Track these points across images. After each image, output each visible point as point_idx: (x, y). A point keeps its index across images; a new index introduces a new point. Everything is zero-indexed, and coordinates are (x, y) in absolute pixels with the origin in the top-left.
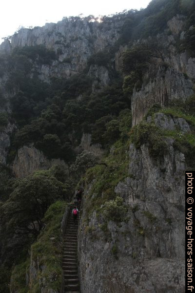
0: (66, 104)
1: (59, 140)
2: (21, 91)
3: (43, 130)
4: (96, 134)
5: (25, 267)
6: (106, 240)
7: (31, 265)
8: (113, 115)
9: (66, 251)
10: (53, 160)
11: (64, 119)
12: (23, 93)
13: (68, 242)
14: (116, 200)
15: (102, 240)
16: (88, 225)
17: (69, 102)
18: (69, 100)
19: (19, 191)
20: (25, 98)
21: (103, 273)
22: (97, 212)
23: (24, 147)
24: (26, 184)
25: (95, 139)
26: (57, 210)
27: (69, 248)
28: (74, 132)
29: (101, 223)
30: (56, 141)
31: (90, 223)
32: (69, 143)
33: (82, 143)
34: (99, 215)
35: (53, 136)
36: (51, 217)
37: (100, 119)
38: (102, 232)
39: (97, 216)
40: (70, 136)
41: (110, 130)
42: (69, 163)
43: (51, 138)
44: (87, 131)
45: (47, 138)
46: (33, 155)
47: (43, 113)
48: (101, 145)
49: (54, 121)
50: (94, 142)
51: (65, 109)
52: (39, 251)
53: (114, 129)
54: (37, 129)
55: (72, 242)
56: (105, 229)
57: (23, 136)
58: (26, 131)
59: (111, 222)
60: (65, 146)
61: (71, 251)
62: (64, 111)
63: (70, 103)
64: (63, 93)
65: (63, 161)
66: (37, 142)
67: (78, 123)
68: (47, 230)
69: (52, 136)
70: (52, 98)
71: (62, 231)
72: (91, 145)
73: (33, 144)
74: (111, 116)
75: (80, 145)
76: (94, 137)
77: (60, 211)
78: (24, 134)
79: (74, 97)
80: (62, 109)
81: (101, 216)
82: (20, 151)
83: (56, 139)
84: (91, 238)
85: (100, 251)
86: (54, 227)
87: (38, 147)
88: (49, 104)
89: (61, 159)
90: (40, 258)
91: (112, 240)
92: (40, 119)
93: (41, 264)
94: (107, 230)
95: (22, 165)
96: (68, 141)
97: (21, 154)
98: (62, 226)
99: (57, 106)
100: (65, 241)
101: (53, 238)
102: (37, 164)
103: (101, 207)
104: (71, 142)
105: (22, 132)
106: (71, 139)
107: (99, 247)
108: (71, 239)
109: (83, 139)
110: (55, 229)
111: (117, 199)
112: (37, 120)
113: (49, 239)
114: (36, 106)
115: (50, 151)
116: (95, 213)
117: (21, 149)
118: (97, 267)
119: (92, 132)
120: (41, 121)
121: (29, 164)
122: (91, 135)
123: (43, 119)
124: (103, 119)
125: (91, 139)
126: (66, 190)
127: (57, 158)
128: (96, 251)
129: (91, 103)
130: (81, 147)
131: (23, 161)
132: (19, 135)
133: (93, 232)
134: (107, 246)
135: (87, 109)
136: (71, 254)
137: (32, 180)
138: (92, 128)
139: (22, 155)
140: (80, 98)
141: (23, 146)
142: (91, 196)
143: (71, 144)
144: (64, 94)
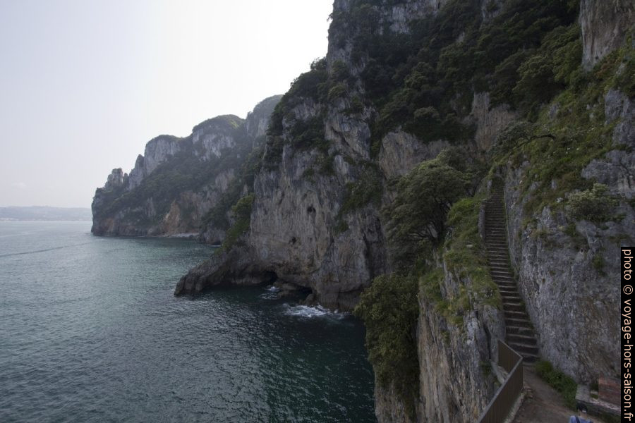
0: (440, 56)
1: (436, 114)
2: (372, 59)
3: (412, 104)
4: (498, 89)
5: (436, 278)
6: (577, 249)
7: (446, 277)
8: (527, 48)
9: (492, 261)
10: (431, 143)
11: (441, 81)
12: (375, 60)
13: (492, 250)
14: (594, 190)
15: (569, 248)
16: (536, 228)
17: (444, 51)
18: (444, 49)
19: (412, 191)
20: (378, 66)
21: (577, 292)
22: (552, 209)
23: (390, 133)
24: (421, 181)
25: (496, 98)
26: (467, 210)
27: (496, 258)
28: (458, 95)
29: (562, 224)
30: (433, 116)
31: (539, 225)
32: (454, 114)
33: (473, 110)
34: (556, 214)
35: (428, 110)
36: (458, 219)
37: (502, 64)
38: (566, 238)
39: (553, 215)
40: (453, 104)
41: (529, 77)
42: (456, 143)
43: (424, 113)
44: (481, 88)
45: (418, 115)
46: (402, 141)
47: (407, 81)
48: (509, 106)
49: (425, 87)
50: (494, 104)
51: (440, 64)
52: (456, 261)
53: (536, 72)
54: (402, 106)
55: (499, 250)
56: (571, 232)
57: (385, 120)
58: (389, 113)
59: (583, 222)
60: (446, 120)
61: (500, 261)
62: (438, 69)
63: (447, 51)
64: (432, 40)
65: (447, 142)
66: (405, 124)
67: (463, 81)
68: (457, 236)
69: (426, 109)
70: (416, 54)
71: (481, 236)
72: (490, 109)
73: (400, 127)
74: (524, 51)
75: (471, 114)
76: (494, 96)
77: (472, 211)
78: (386, 117)
79: (452, 39)
80: (435, 65)
81: (560, 215)
82: (385, 140)
83: (432, 114)
84: (546, 246)
85: (568, 264)
86: (469, 231)
87: (408, 130)
88: (414, 63)
89: (443, 140)
90: (458, 270)
91: (588, 248)
92: (405, 90)
93: (462, 276)
94: (578, 234)
95: (391, 157)
96: (451, 111)
97: (387, 143)
98: (480, 231)
99: (426, 64)
100: (488, 249)
101: (471, 246)
102: (409, 153)
103: (558, 201)
104: (454, 111)
105: (382, 114)
106: (454, 108)
107: (566, 258)
108: (496, 246)
109: (475, 103)
110: (471, 234)
111: (596, 187)
112: (401, 94)
113: (465, 247)
114: (395, 73)
115: (425, 131)
116: (547, 211)
117: (386, 137)
118: (563, 284)
119: (490, 88)
120: (406, 92)
121: (399, 155)
122: (488, 94)
123: (409, 89)
124: (508, 61)
125: (488, 100)
126: (469, 182)
127: (437, 140)
128: (559, 262)
129: (483, 40)
130: (472, 115)
131: (391, 153)
132: (380, 120)
133: (549, 237)
134: (580, 256)
135: (477, 53)
136: (501, 266)
137: (427, 175)
138: (489, 82)
139: (389, 144)
140: (461, 39)
141: (387, 133)
142: (528, 187)
143: (456, 115)
144: (434, 41)
